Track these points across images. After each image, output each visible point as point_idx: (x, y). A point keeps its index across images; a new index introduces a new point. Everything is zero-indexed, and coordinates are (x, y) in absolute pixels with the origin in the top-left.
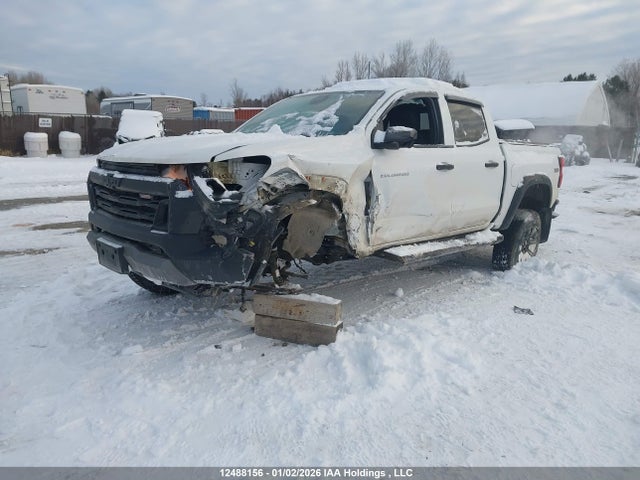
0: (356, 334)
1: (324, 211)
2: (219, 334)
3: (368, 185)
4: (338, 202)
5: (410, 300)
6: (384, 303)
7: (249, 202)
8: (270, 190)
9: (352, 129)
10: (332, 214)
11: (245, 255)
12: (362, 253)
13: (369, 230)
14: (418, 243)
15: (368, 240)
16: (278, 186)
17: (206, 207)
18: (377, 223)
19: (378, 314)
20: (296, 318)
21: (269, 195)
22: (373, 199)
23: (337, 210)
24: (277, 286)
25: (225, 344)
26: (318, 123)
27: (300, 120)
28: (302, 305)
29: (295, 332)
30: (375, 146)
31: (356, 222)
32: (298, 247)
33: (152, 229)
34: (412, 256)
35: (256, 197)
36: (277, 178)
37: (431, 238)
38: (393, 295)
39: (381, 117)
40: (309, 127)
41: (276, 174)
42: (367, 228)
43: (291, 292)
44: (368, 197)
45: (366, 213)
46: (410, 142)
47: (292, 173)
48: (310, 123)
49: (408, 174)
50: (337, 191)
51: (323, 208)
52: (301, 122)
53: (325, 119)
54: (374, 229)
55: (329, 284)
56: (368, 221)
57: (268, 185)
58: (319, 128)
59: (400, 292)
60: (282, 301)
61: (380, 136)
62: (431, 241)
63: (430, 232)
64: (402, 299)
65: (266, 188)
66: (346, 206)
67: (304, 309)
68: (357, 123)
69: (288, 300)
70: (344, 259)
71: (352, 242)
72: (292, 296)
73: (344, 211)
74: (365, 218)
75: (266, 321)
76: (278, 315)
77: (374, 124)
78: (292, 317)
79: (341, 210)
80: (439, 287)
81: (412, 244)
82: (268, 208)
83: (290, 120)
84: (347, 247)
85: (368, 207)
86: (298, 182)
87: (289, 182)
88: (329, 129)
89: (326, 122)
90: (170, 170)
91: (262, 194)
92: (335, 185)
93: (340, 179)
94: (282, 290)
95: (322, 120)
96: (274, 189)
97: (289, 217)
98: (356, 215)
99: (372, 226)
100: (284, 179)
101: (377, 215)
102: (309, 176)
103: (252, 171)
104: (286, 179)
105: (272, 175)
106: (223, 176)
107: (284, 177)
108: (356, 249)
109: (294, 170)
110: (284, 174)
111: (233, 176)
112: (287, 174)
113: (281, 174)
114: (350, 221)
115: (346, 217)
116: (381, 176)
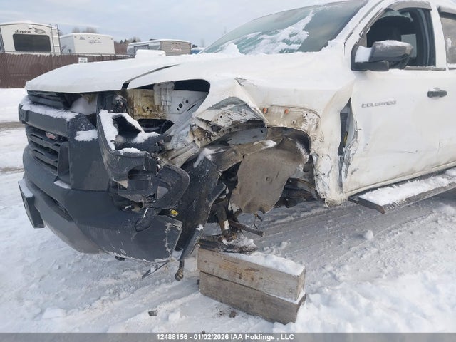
0: (323, 307)
1: (286, 152)
2: (159, 289)
3: (346, 118)
4: (305, 140)
5: (382, 246)
6: (353, 249)
7: (180, 145)
8: (209, 129)
9: (326, 45)
10: (296, 157)
11: (168, 225)
12: (333, 201)
13: (343, 173)
14: (397, 183)
15: (341, 185)
16: (222, 123)
17: (106, 158)
18: (353, 165)
19: (347, 267)
20: (247, 284)
21: (210, 135)
22: (351, 135)
23: (302, 151)
24: (225, 242)
25: (162, 310)
26: (284, 41)
27: (262, 39)
28: (255, 270)
29: (246, 300)
30: (357, 67)
31: (326, 164)
32: (250, 200)
33: (57, 179)
34: (393, 205)
35: (189, 139)
36: (218, 112)
37: (411, 177)
38: (361, 236)
39: (364, 30)
40: (272, 46)
41: (217, 107)
42: (340, 170)
43: (242, 250)
44: (344, 133)
45: (341, 152)
46: (403, 62)
47: (241, 105)
48: (273, 41)
49: (394, 103)
50: (304, 128)
51: (284, 149)
52: (263, 41)
53: (291, 35)
54: (349, 172)
55: (289, 218)
56: (342, 162)
57: (207, 122)
58: (284, 46)
59: (370, 235)
60: (230, 260)
61: (364, 54)
62: (412, 180)
63: (412, 171)
64: (373, 245)
65: (203, 126)
66: (315, 147)
67: (257, 275)
68: (334, 37)
69: (237, 261)
70: (307, 201)
71: (320, 189)
72: (243, 257)
73: (312, 152)
74: (338, 158)
75: (211, 281)
76: (225, 277)
77: (355, 38)
78: (242, 282)
79: (308, 150)
80: (412, 227)
81: (390, 185)
82: (208, 153)
83: (251, 40)
84: (313, 192)
85: (343, 145)
86: (249, 116)
87: (237, 117)
88: (296, 46)
89: (292, 39)
90: (82, 101)
91: (199, 134)
92: (303, 119)
93: (310, 111)
94: (231, 247)
95: (287, 38)
96: (217, 128)
97: (237, 166)
98: (328, 155)
99: (347, 168)
100: (229, 114)
101: (353, 154)
102: (266, 107)
103: (187, 102)
104: (232, 113)
105: (210, 109)
106: (148, 108)
107: (229, 111)
108: (325, 197)
109: (243, 100)
110: (229, 107)
111: (161, 109)
112: (233, 106)
113: (225, 106)
114: (319, 164)
115: (314, 158)
116: (363, 105)
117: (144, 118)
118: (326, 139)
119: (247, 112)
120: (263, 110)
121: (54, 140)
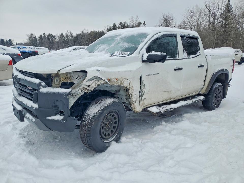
13: (140, 100)
15: (140, 105)
18: (144, 97)
22: (142, 86)
30: (143, 61)
31: (135, 97)
36: (91, 82)
41: (91, 80)
47: (99, 79)
50: (124, 85)
54: (142, 100)
57: (88, 86)
66: (130, 92)
71: (133, 107)
73: (130, 94)
74: (139, 95)
79: (128, 93)
92: (123, 82)
98: (135, 95)
99: (141, 98)
100: (95, 82)
101: (144, 93)
102: (109, 78)
103: (80, 76)
104: (97, 82)
105: (88, 81)
106: (66, 78)
107: (95, 81)
108: (135, 110)
109: (99, 77)
110: (95, 80)
111: (71, 79)
112: (96, 79)
113: (94, 80)
114: (132, 98)
115: (130, 96)
116: (146, 76)
117: (64, 82)
118: (134, 89)
119: (102, 81)
120: (108, 80)
121: (31, 90)
